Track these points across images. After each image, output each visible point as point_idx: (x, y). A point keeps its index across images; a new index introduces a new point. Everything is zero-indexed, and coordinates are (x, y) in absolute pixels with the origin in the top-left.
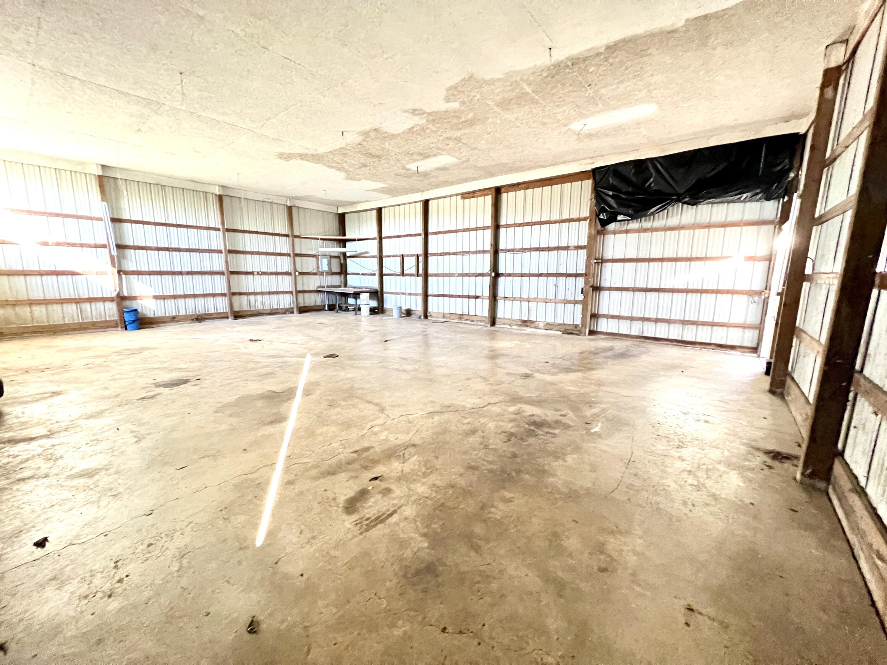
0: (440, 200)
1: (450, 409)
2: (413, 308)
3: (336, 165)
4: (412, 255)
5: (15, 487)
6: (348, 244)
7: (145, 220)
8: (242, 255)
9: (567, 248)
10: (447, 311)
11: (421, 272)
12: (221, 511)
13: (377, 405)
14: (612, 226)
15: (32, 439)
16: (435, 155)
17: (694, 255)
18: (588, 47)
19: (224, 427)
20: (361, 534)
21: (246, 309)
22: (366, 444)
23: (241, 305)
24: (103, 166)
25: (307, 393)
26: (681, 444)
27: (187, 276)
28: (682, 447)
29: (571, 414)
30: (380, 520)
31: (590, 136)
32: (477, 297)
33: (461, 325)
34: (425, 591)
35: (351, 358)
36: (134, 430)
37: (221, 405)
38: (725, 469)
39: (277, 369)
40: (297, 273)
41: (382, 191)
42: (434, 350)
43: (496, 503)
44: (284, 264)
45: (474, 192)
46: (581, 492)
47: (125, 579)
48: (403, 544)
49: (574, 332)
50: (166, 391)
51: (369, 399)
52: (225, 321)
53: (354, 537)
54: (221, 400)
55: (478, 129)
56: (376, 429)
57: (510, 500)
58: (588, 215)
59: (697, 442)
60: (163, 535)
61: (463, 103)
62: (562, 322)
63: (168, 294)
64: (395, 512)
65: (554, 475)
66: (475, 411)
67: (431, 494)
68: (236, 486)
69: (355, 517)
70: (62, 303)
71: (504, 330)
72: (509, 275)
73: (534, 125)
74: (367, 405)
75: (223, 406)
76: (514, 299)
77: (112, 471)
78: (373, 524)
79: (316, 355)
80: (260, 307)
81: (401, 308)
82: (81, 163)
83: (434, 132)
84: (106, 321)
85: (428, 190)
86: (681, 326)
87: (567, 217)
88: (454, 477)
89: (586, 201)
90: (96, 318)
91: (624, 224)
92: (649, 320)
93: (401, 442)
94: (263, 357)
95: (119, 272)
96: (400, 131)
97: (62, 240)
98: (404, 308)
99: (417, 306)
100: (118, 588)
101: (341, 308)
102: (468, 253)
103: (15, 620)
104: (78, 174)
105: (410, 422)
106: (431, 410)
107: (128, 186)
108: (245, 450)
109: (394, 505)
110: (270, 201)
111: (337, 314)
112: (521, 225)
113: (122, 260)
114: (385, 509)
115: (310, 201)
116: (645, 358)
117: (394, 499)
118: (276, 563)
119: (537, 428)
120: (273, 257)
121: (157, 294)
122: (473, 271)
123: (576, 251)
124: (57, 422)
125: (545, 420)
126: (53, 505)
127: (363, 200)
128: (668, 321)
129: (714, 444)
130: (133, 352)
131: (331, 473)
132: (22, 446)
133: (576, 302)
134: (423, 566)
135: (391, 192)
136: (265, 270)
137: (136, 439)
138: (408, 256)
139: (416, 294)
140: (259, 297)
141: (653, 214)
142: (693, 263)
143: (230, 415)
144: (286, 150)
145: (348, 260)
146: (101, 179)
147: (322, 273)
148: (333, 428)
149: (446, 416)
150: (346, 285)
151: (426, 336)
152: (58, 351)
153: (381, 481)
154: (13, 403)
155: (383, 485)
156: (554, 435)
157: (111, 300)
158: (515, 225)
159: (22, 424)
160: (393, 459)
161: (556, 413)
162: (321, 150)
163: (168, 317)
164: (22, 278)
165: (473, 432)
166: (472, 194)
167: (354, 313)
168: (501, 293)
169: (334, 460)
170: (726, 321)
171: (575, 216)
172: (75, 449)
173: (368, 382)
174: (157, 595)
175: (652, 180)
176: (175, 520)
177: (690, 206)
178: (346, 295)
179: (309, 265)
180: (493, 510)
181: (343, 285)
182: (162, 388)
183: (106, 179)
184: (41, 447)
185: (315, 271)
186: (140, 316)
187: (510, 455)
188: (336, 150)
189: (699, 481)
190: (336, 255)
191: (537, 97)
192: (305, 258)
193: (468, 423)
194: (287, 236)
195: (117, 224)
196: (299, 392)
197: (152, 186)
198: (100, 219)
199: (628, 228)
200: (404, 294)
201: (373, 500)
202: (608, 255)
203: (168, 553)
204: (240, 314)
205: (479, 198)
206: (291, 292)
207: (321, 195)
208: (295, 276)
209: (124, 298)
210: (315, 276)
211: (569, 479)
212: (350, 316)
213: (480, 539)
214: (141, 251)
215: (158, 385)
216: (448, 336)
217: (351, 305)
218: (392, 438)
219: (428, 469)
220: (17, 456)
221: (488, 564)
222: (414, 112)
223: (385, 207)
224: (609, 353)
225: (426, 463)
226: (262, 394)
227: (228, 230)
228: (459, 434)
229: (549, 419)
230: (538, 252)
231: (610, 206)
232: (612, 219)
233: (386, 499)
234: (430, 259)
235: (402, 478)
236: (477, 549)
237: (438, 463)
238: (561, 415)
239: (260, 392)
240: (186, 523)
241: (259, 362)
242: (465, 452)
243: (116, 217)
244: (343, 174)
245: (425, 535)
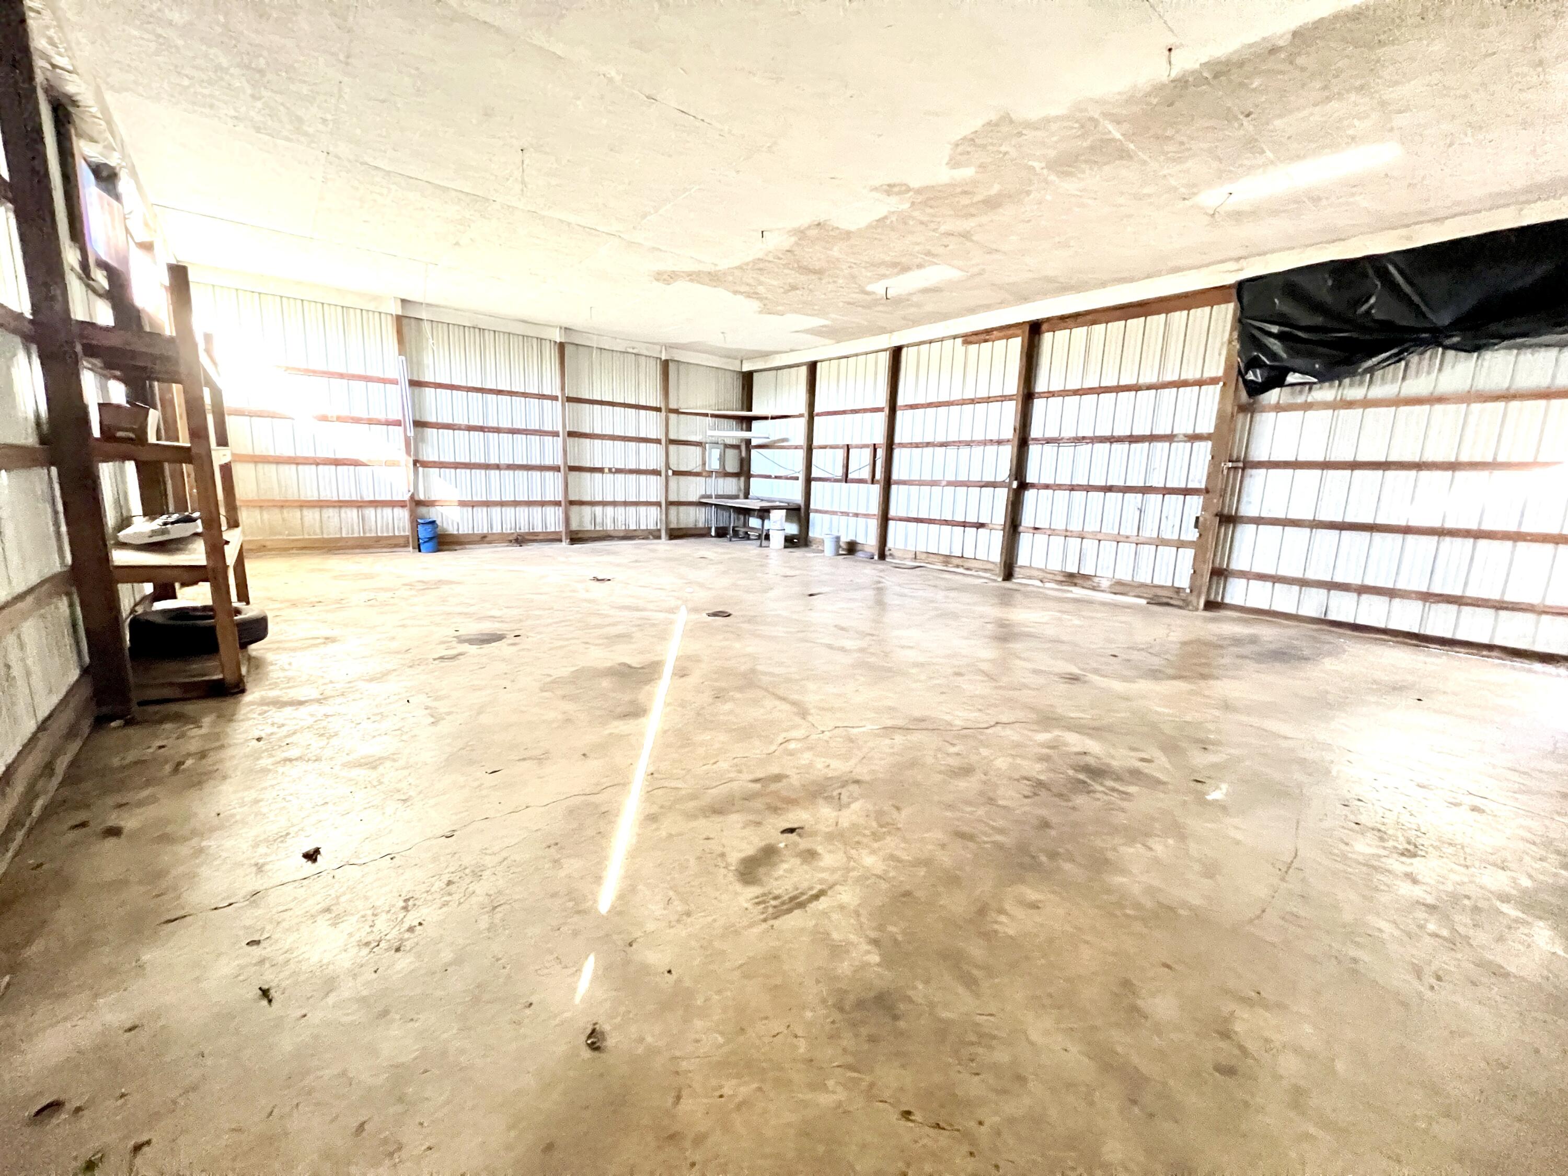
0: (922, 347)
1: (923, 725)
2: (860, 540)
3: (747, 289)
4: (866, 446)
5: (280, 769)
6: (755, 424)
7: (455, 383)
8: (588, 440)
9: (1170, 438)
10: (921, 548)
11: (878, 476)
12: (549, 847)
13: (794, 703)
14: (1273, 396)
15: (301, 703)
16: (920, 266)
17: (1464, 458)
18: (1252, 37)
19: (551, 715)
20: (765, 920)
21: (589, 529)
22: (775, 770)
23: (581, 522)
24: (404, 301)
25: (681, 673)
26: (1411, 848)
27: (507, 472)
28: (1415, 855)
29: (1162, 759)
30: (797, 903)
31: (1237, 216)
32: (981, 526)
33: (947, 576)
34: (872, 1039)
35: (751, 620)
36: (430, 704)
37: (549, 679)
38: (1521, 915)
39: (634, 629)
40: (670, 473)
41: (817, 332)
42: (893, 617)
43: (1007, 907)
44: (652, 457)
45: (988, 332)
46: (1181, 912)
47: (419, 928)
48: (838, 951)
49: (1172, 602)
50: (473, 649)
51: (781, 692)
52: (556, 545)
53: (751, 925)
54: (551, 672)
55: (1006, 213)
56: (792, 746)
57: (1034, 906)
58: (1220, 373)
59: (1451, 850)
60: (467, 871)
61: (982, 167)
62: (1149, 581)
63: (479, 499)
64: (822, 893)
65: (1123, 872)
66: (969, 733)
67: (886, 872)
68: (571, 812)
69: (754, 891)
70: (340, 507)
71: (1030, 589)
72: (1047, 487)
73: (1121, 200)
74: (777, 703)
75: (553, 682)
76: (1052, 532)
77: (401, 763)
78: (785, 907)
79: (696, 610)
80: (609, 527)
81: (838, 539)
82: (375, 298)
83: (922, 223)
84: (394, 537)
85: (900, 329)
86: (1420, 604)
87: (1175, 378)
88: (930, 847)
89: (1218, 345)
90: (382, 532)
91: (1301, 392)
92: (1344, 587)
93: (835, 774)
94: (613, 607)
95: (415, 462)
96: (863, 224)
97: (345, 413)
98: (844, 539)
99: (868, 538)
100: (408, 939)
101: (736, 534)
102: (968, 444)
103: (281, 959)
104: (371, 313)
105: (851, 740)
106: (889, 723)
107: (434, 330)
108: (584, 755)
109: (821, 881)
110: (635, 351)
111: (729, 544)
112: (1076, 392)
113: (420, 444)
114: (805, 885)
115: (698, 351)
116: (1329, 664)
117: (823, 870)
118: (631, 945)
119: (1090, 778)
120: (634, 444)
121: (464, 498)
122: (975, 477)
123: (1189, 444)
124: (331, 682)
125: (1108, 765)
126: (326, 803)
127: (787, 348)
128: (1391, 593)
129: (1492, 858)
130: (428, 586)
131: (718, 810)
132: (288, 710)
133: (1180, 544)
134: (872, 994)
135: (834, 333)
136: (620, 465)
137: (432, 720)
138: (857, 447)
139: (866, 516)
140: (610, 510)
141: (1371, 370)
142: (1459, 474)
143: (564, 697)
144: (669, 265)
145: (753, 452)
146: (399, 320)
147: (710, 474)
148: (723, 737)
149: (915, 737)
150: (746, 496)
151: (880, 590)
152: (335, 577)
153: (800, 835)
154: (278, 648)
155: (804, 844)
156: (1126, 796)
157: (402, 504)
158: (1064, 393)
159: (289, 679)
160: (821, 801)
161: (1132, 754)
162: (724, 265)
163: (477, 535)
164: (293, 467)
165: (966, 771)
166: (984, 336)
167: (758, 542)
168: (1027, 520)
169: (723, 790)
170: (1535, 600)
171: (1191, 374)
172: (354, 725)
173: (781, 664)
174: (458, 961)
175: (1372, 300)
176: (484, 851)
177: (1463, 354)
178: (746, 512)
179: (689, 458)
180: (1003, 918)
181: (742, 495)
182: (466, 644)
183: (405, 321)
184: (312, 715)
185: (698, 470)
186: (439, 531)
187: (1035, 822)
188: (747, 264)
189: (1453, 930)
190: (734, 442)
191: (1132, 146)
192: (682, 447)
193: (958, 754)
194: (658, 410)
195: (417, 390)
196: (668, 670)
197: (467, 329)
198: (394, 382)
199: (1310, 399)
200: (846, 514)
201: (785, 866)
202: (1259, 453)
203: (474, 900)
204: (580, 536)
205: (996, 343)
206: (658, 504)
207: (716, 340)
208: (667, 476)
209: (418, 503)
210: (698, 478)
211: (1156, 883)
212: (750, 549)
213: (977, 966)
214: (446, 431)
215: (461, 640)
216: (920, 593)
217: (753, 529)
218: (819, 764)
219: (882, 826)
220: (283, 725)
221: (991, 1015)
222: (889, 189)
223: (822, 361)
224: (1247, 650)
225: (880, 814)
226: (611, 668)
227: (570, 400)
228: (940, 772)
229: (1115, 764)
230: (1108, 445)
231: (1273, 356)
232: (1276, 380)
233: (805, 867)
234: (897, 452)
235: (837, 836)
236: (970, 982)
237: (901, 818)
238: (1143, 760)
239: (609, 664)
240: (498, 858)
241: (607, 616)
242: (950, 807)
243: (416, 378)
244: (756, 305)
245: (875, 942)
